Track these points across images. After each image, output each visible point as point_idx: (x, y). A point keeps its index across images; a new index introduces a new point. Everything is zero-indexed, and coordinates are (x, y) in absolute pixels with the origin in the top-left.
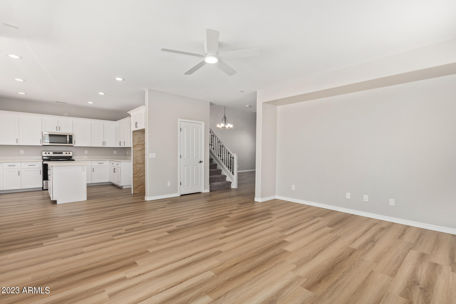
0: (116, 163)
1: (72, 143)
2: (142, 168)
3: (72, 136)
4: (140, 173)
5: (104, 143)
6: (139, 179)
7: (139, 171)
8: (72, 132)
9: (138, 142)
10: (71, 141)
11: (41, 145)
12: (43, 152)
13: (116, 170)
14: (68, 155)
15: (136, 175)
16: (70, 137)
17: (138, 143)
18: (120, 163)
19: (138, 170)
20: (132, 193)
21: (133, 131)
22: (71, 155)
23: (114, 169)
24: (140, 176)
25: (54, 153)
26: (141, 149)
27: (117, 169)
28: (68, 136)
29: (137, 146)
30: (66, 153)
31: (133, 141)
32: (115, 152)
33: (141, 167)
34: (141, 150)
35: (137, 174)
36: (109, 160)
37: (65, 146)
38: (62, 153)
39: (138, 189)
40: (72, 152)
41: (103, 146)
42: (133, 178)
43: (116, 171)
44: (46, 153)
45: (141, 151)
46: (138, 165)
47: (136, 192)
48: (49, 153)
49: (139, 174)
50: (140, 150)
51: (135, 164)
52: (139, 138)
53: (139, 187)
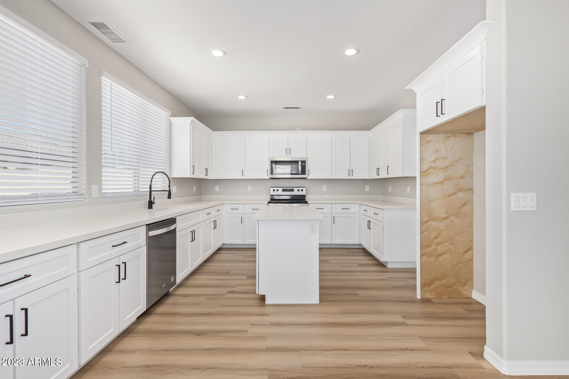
0: (372, 211)
1: (305, 174)
2: (443, 230)
3: (305, 161)
4: (438, 244)
5: (351, 172)
6: (436, 260)
7: (436, 238)
8: (305, 156)
9: (434, 161)
10: (303, 172)
11: (268, 178)
12: (271, 188)
13: (371, 224)
14: (300, 193)
15: (429, 250)
16: (303, 164)
17: (433, 164)
18: (382, 210)
19: (433, 236)
20: (419, 296)
21: (422, 133)
22: (304, 193)
23: (369, 222)
24: (438, 254)
25: (283, 190)
26: (441, 180)
27: (373, 223)
28: (300, 163)
29: (430, 171)
30: (299, 190)
31: (421, 160)
32: (367, 188)
33: (442, 228)
34: (442, 182)
35: (430, 246)
36: (359, 202)
37: (297, 179)
38: (293, 190)
39: (433, 287)
40: (305, 188)
41: (349, 178)
42: (422, 256)
43: (371, 227)
44: (274, 190)
45: (442, 185)
46: (433, 223)
47: (428, 295)
48: (277, 190)
49: (435, 247)
50: (437, 183)
51: (426, 219)
52: (437, 151)
53: (435, 282)
